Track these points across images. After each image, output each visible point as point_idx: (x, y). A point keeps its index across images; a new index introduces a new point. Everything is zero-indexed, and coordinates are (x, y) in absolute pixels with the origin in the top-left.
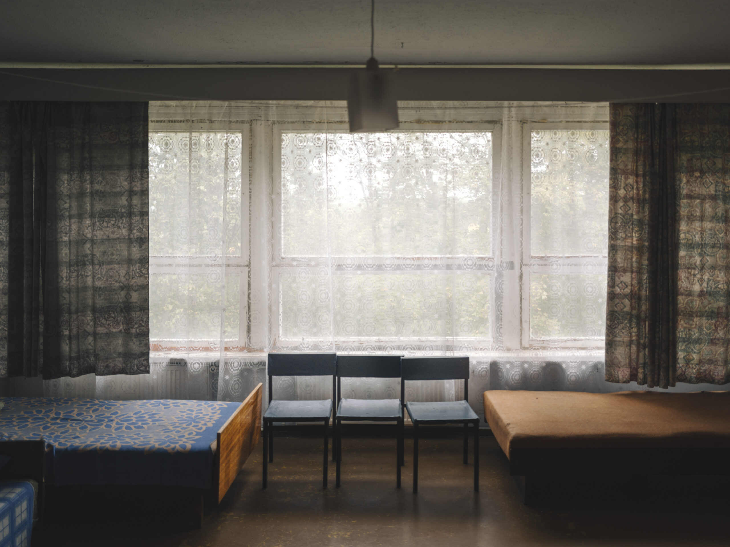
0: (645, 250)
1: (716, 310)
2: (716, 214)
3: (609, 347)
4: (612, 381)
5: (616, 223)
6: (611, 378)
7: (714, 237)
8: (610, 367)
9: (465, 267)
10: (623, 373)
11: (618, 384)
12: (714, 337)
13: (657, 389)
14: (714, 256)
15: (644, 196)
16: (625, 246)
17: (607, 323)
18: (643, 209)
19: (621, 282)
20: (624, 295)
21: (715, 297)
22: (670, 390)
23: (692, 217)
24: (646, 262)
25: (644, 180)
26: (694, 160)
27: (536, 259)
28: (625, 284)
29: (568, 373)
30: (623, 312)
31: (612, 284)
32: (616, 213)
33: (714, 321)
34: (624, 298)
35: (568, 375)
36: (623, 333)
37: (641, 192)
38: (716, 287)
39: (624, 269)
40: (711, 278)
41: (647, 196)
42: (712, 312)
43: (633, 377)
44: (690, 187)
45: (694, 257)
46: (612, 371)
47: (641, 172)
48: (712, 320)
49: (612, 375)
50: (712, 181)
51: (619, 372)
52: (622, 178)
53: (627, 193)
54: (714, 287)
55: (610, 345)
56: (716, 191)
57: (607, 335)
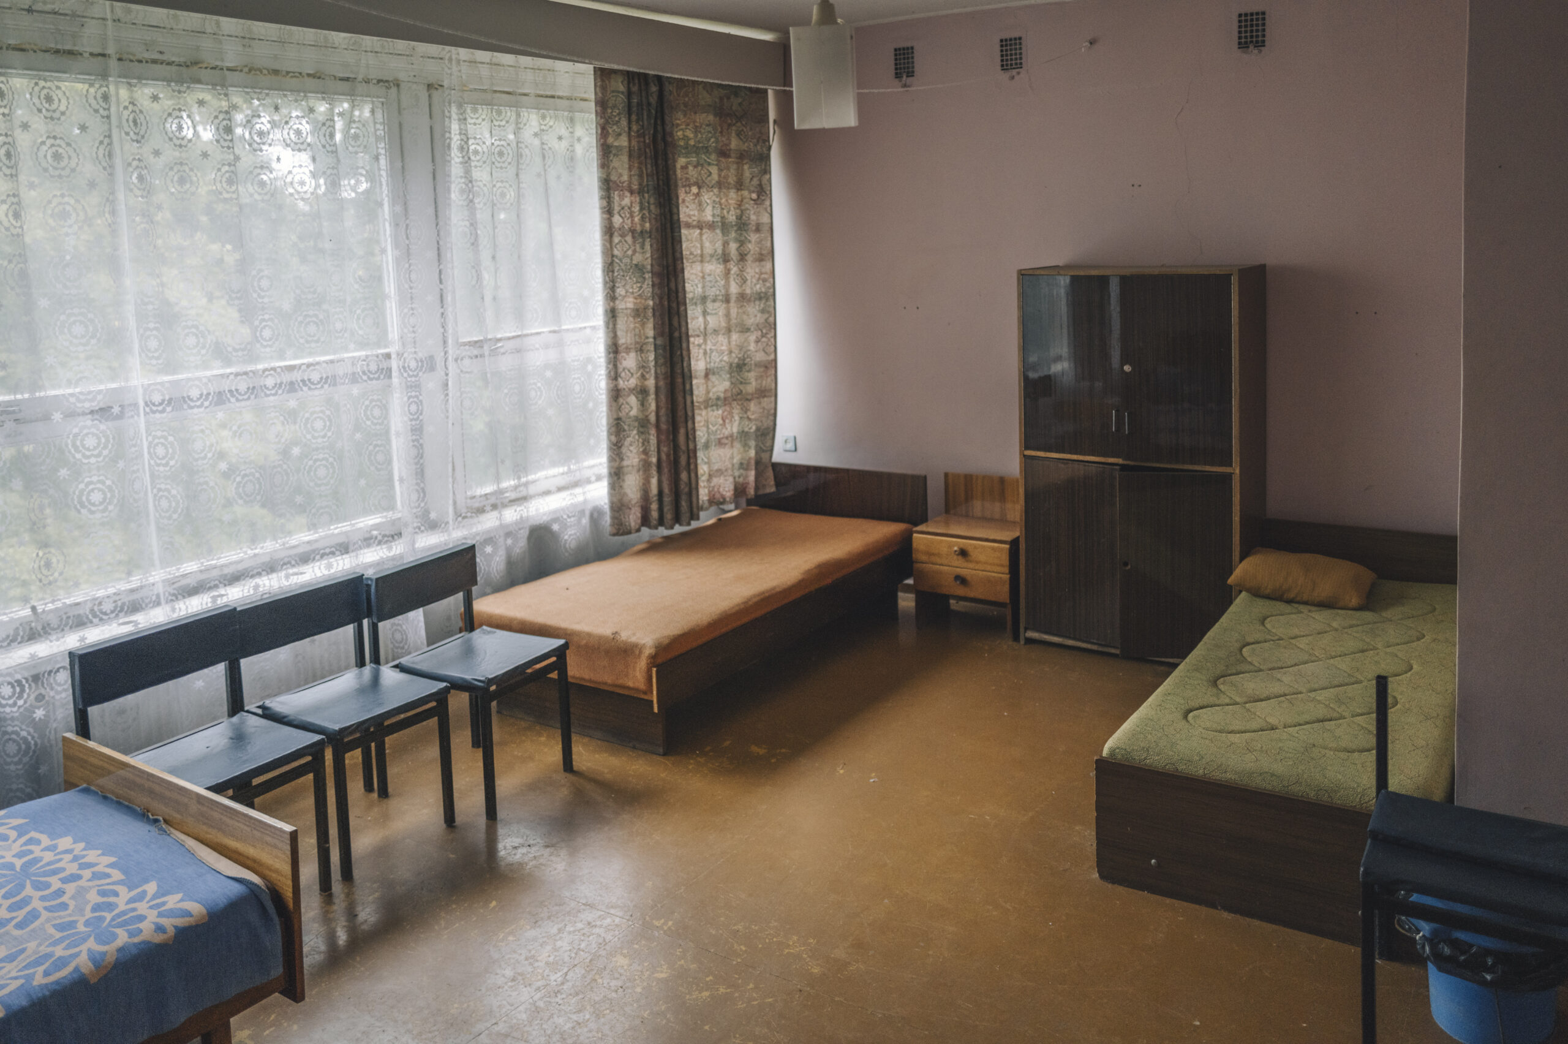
0: (650, 313)
1: (722, 395)
2: (716, 251)
3: (616, 478)
4: (622, 534)
5: (613, 271)
6: (621, 529)
7: (714, 286)
8: (618, 512)
9: (365, 378)
10: (633, 517)
11: (629, 536)
12: (722, 436)
13: (678, 529)
14: (716, 314)
15: (642, 226)
16: (626, 309)
17: (610, 440)
18: (642, 247)
19: (624, 369)
20: (629, 389)
21: (720, 376)
22: (695, 524)
23: (692, 257)
24: (651, 333)
25: (641, 200)
26: (691, 168)
27: (467, 347)
28: (629, 371)
29: (566, 537)
30: (630, 418)
31: (614, 375)
32: (613, 256)
33: (720, 412)
34: (629, 395)
35: (566, 540)
36: (631, 451)
37: (636, 219)
38: (721, 361)
39: (627, 348)
40: (713, 348)
41: (647, 225)
42: (718, 399)
43: (645, 521)
44: (687, 210)
45: (697, 318)
46: (622, 517)
47: (635, 187)
48: (718, 410)
49: (621, 524)
50: (708, 201)
51: (631, 517)
52: (616, 196)
53: (624, 222)
54: (718, 360)
55: (616, 475)
56: (713, 215)
57: (611, 460)
